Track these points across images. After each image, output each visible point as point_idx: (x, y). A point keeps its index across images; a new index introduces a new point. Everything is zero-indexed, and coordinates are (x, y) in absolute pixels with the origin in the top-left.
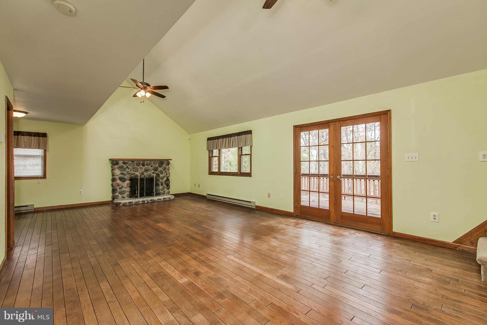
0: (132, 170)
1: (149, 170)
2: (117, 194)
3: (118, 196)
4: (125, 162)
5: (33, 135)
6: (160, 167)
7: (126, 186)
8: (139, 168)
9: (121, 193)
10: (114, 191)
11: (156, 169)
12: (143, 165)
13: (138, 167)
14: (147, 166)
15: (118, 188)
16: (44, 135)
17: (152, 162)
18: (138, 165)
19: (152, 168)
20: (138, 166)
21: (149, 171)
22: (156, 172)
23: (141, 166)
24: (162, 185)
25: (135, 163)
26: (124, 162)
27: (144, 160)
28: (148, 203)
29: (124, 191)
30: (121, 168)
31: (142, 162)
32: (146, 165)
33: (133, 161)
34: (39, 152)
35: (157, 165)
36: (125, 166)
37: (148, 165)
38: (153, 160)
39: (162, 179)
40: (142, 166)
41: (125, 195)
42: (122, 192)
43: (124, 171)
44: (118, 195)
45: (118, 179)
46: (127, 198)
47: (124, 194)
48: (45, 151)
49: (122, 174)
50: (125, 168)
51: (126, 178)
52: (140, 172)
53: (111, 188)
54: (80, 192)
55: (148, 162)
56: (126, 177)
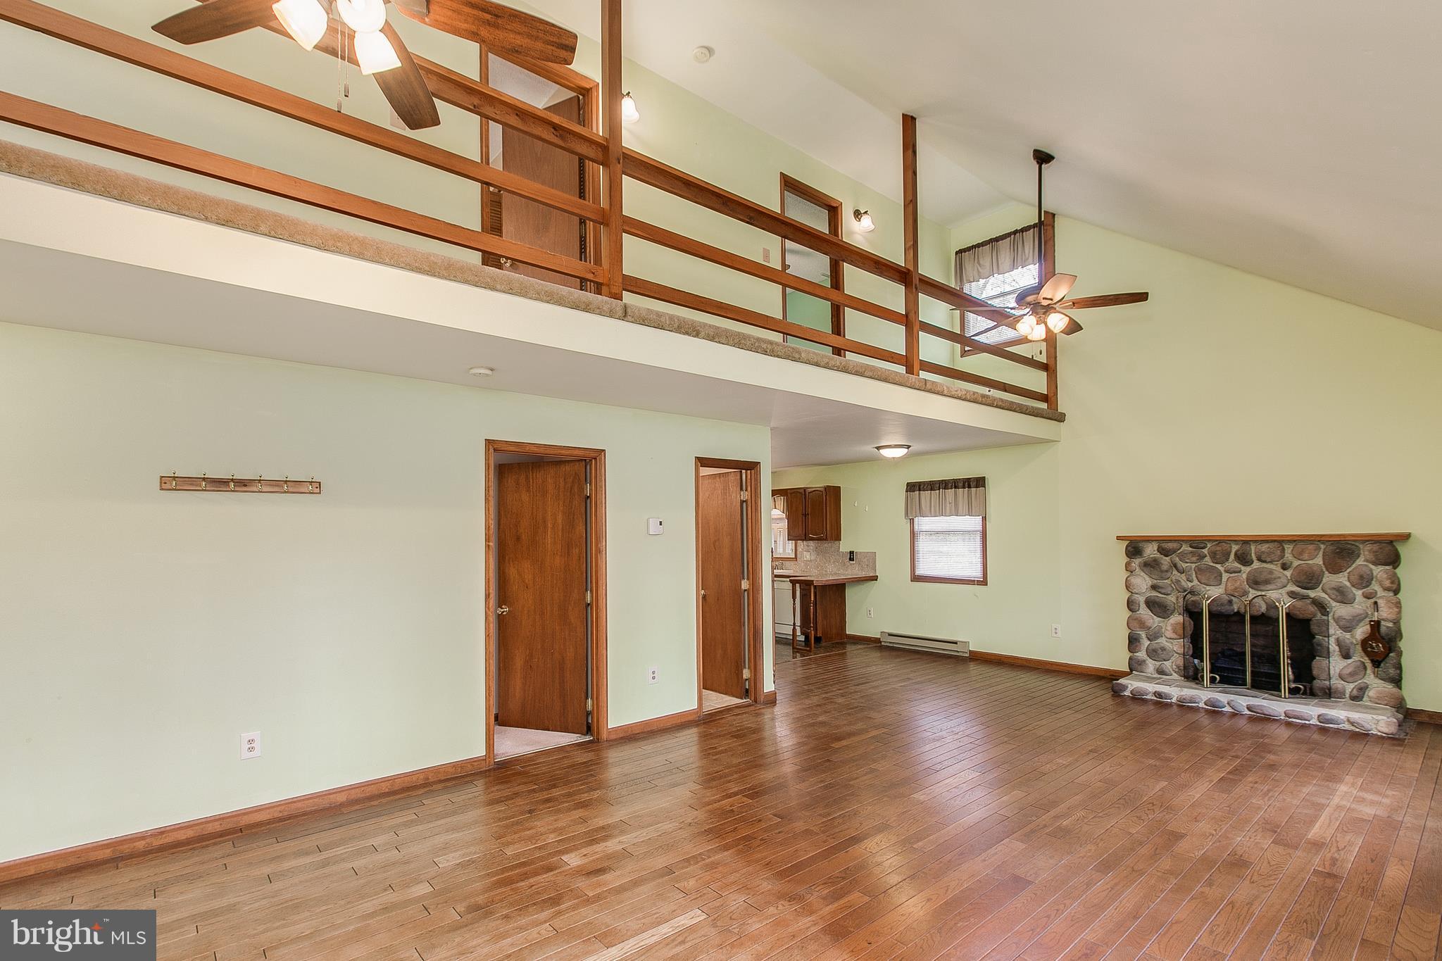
0: (1195, 578)
1: (1267, 582)
2: (1142, 655)
3: (1142, 662)
4: (1167, 545)
5: (961, 485)
6: (1335, 570)
7: (1170, 630)
8: (1226, 571)
9: (1153, 653)
10: (1133, 642)
11: (1309, 580)
12: (1243, 559)
13: (1218, 566)
14: (1264, 565)
15: (1144, 636)
16: (980, 482)
17: (1288, 548)
18: (1220, 557)
19: (1288, 573)
20: (1222, 563)
21: (1269, 587)
22: (1312, 594)
23: (1233, 563)
24: (1346, 656)
25: (1205, 551)
26: (1163, 549)
27: (1246, 542)
28: (1235, 715)
29: (1163, 649)
30: (1150, 566)
31: (1235, 548)
32: (1255, 561)
33: (1197, 543)
34: (974, 522)
35: (1319, 561)
36: (1166, 561)
37: (1265, 562)
38: (1295, 541)
39: (1348, 628)
40: (1237, 565)
41: (1168, 665)
42: (1155, 651)
43: (1162, 578)
44: (1144, 661)
45: (1143, 606)
46: (1175, 676)
47: (1165, 660)
48: (984, 519)
49: (1154, 587)
50: (1165, 567)
51: (1169, 602)
52: (1230, 587)
53: (1125, 633)
54: (1054, 631)
55: (1264, 547)
56: (1172, 599)
